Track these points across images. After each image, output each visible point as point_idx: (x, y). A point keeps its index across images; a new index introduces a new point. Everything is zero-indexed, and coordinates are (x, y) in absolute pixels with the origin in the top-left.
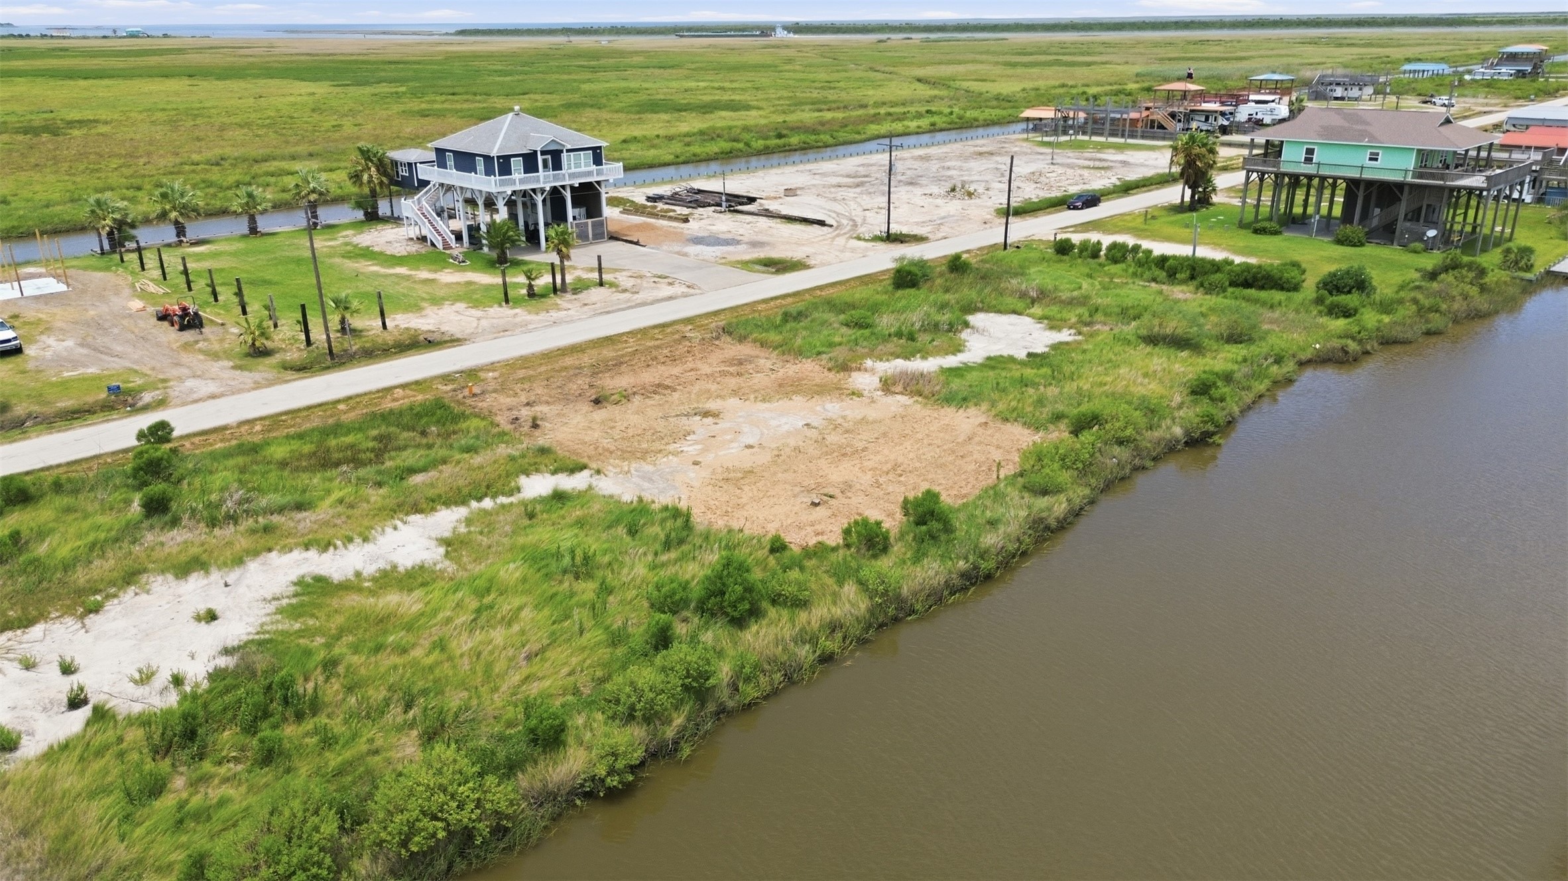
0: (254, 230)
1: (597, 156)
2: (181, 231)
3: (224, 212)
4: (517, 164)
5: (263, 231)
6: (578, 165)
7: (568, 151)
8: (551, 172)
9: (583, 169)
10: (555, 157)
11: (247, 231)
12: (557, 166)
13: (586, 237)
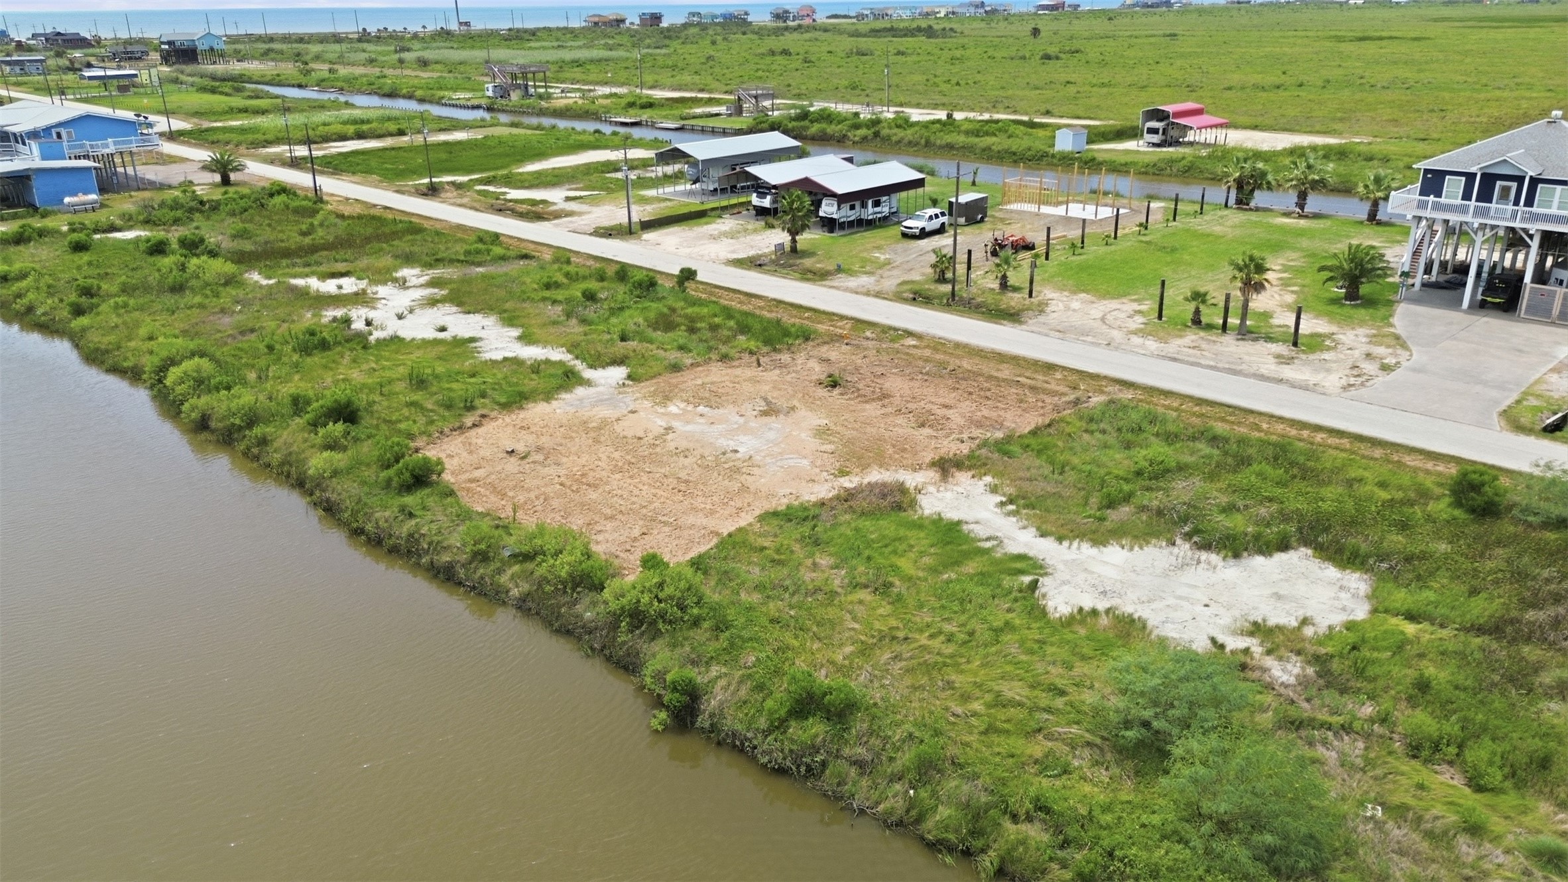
4: (1453, 188)
13: (1547, 312)
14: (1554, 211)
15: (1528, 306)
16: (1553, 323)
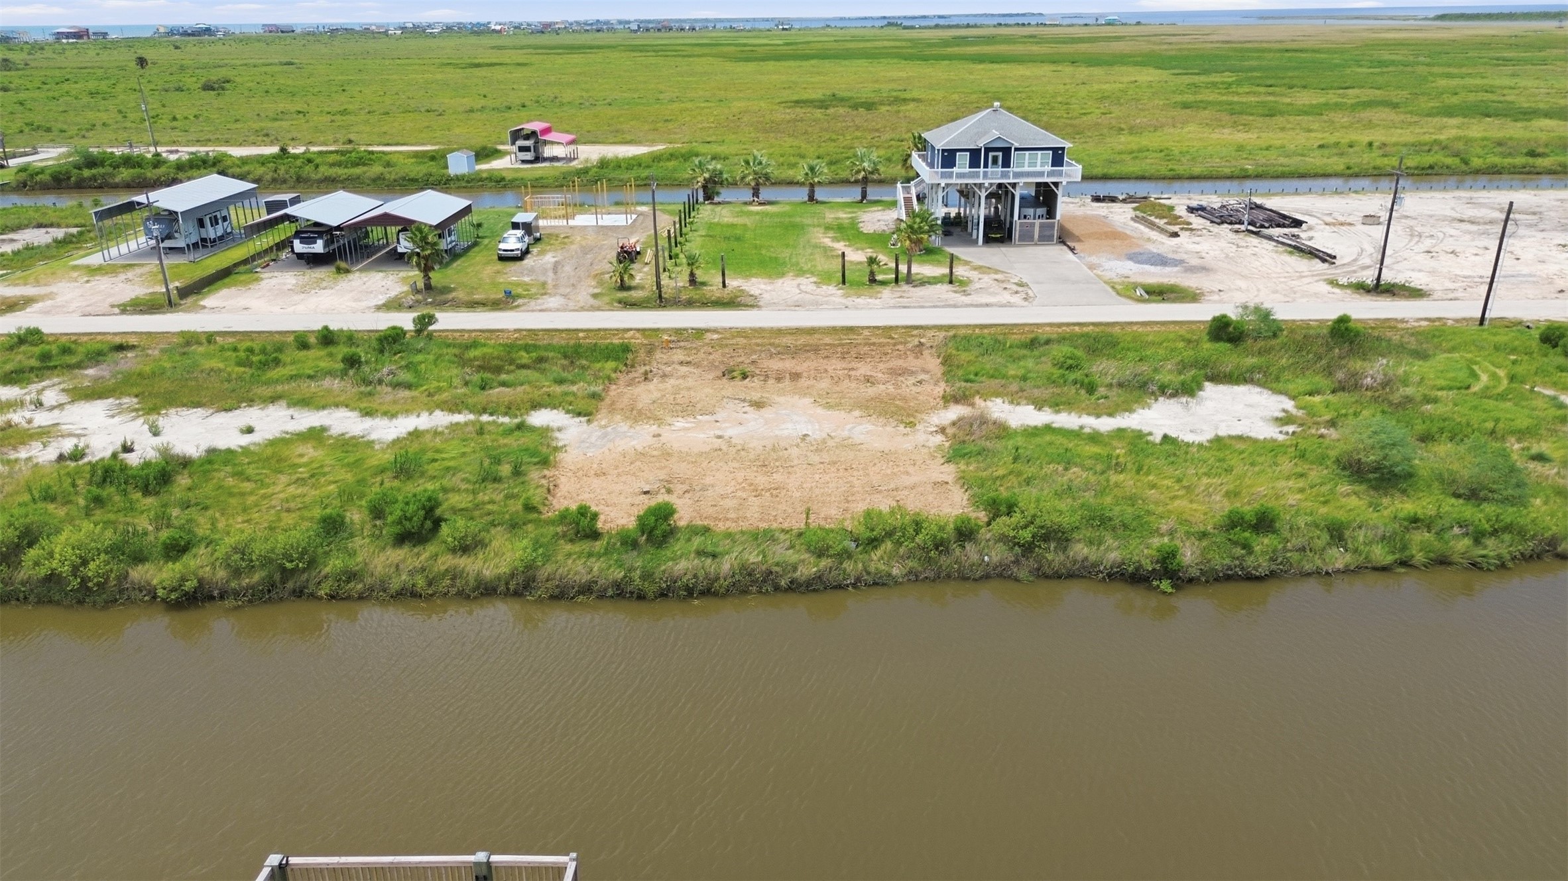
0: (811, 198)
1: (1058, 157)
2: (756, 193)
3: (791, 183)
4: (963, 159)
5: (819, 199)
6: (1034, 164)
7: (1016, 149)
8: (1000, 169)
9: (1038, 168)
10: (1005, 154)
11: (806, 198)
12: (1006, 163)
13: (1031, 238)
14: (1026, 169)
15: (1020, 236)
16: (1036, 244)
